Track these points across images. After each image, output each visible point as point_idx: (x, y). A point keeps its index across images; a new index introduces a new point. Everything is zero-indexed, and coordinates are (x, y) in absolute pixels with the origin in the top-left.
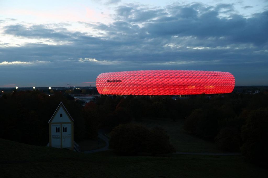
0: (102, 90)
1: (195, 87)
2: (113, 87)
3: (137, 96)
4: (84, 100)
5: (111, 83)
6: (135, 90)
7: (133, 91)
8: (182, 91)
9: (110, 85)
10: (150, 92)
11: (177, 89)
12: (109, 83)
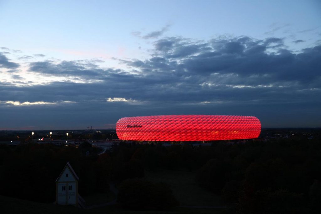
0: (122, 135)
1: (219, 132)
2: (134, 132)
3: (158, 142)
4: (102, 146)
5: (132, 128)
6: (156, 136)
7: (154, 137)
8: (205, 137)
9: (131, 131)
10: (172, 138)
11: (199, 134)
12: (129, 128)
